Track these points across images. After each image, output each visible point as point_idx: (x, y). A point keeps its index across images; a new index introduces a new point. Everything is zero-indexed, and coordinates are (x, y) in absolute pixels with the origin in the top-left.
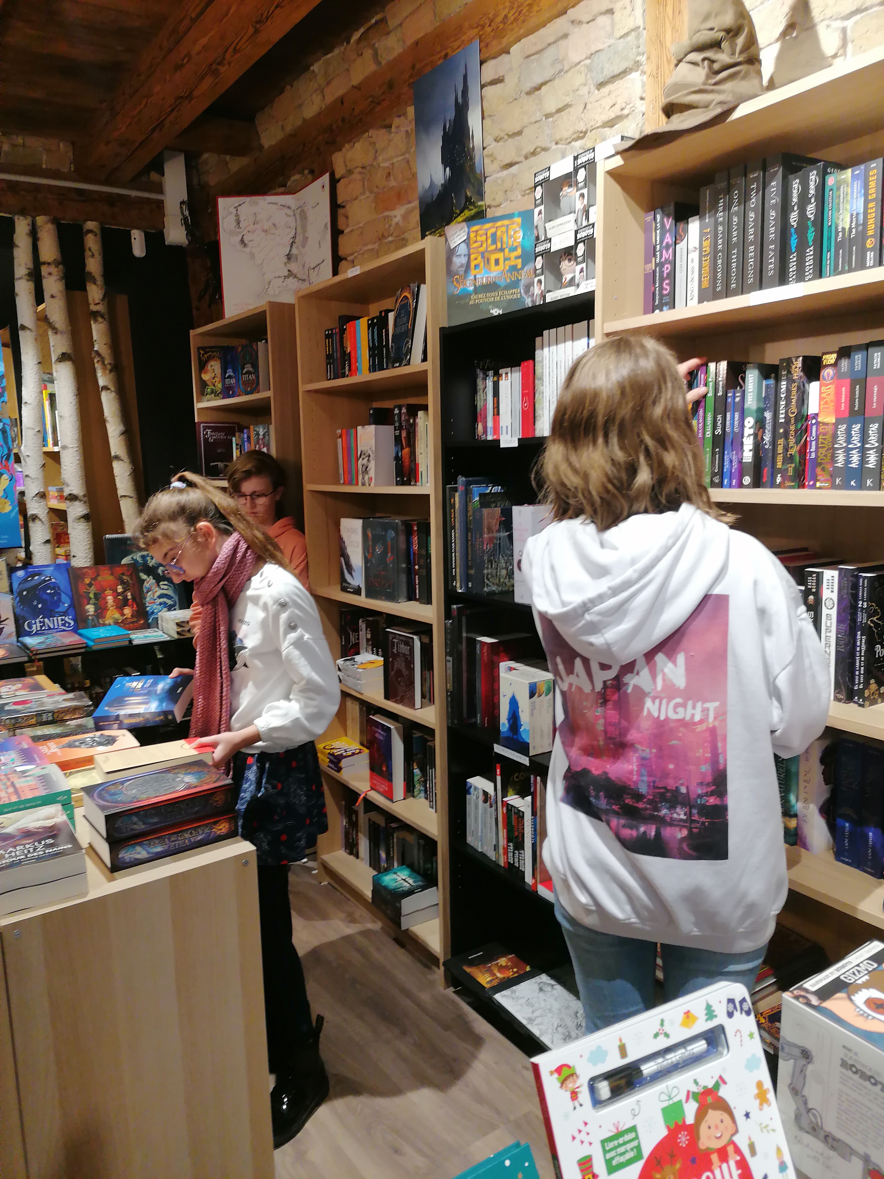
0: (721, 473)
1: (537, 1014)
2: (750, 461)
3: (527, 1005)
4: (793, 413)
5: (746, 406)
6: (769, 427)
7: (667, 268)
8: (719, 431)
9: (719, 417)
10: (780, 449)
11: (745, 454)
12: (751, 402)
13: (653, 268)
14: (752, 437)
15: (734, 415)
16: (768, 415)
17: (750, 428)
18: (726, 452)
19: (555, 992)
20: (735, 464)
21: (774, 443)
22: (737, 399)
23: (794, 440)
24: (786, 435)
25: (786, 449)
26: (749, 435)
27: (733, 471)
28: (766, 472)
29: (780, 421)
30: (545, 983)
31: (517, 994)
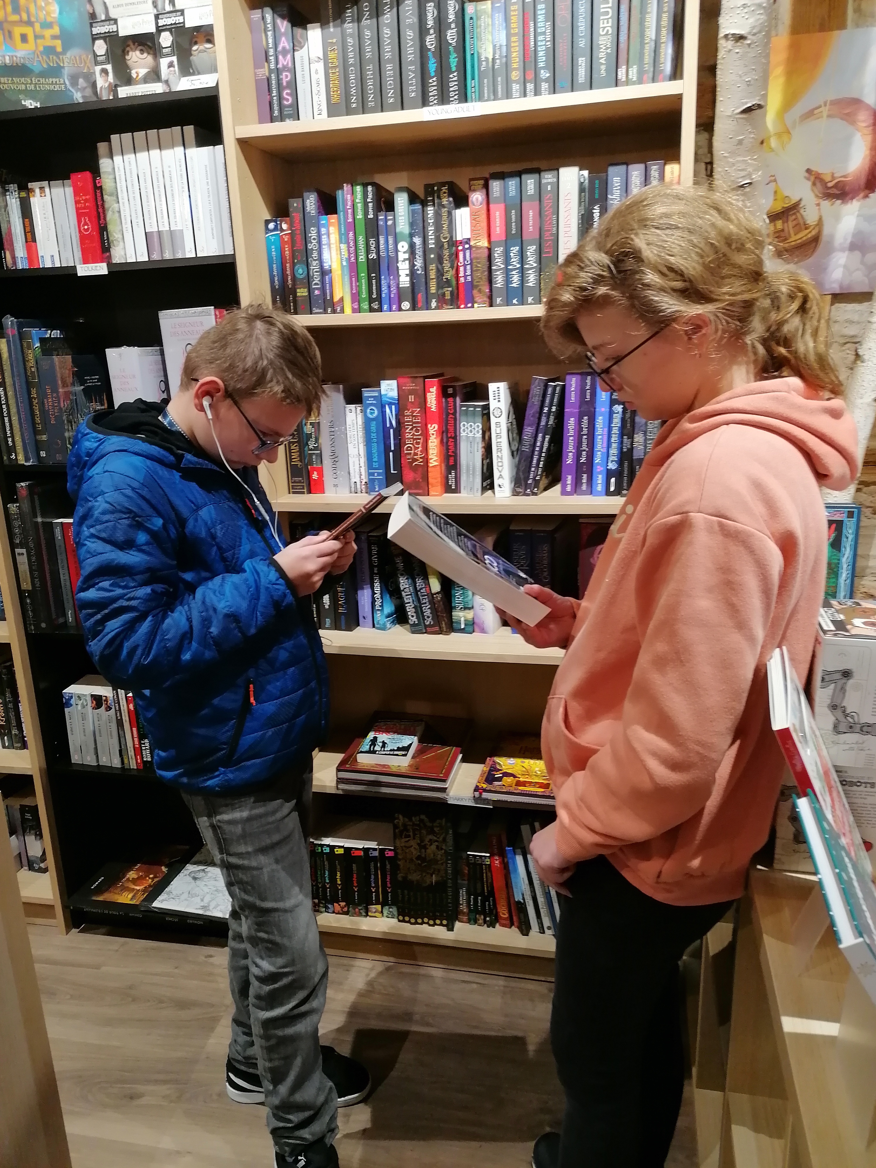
0: (379, 299)
1: (206, 900)
2: (408, 285)
3: (193, 897)
4: (445, 238)
5: (398, 230)
6: (419, 252)
7: (287, 76)
8: (373, 256)
9: (372, 241)
10: (433, 274)
11: (401, 279)
12: (403, 224)
13: (267, 74)
14: (407, 262)
15: (387, 238)
16: (417, 241)
17: (404, 253)
18: (383, 277)
19: (209, 875)
20: (394, 289)
21: (425, 268)
22: (390, 223)
23: (449, 265)
24: (440, 259)
25: (440, 273)
26: (405, 260)
27: (392, 296)
28: (421, 297)
29: (430, 246)
30: (195, 872)
31: (174, 893)
